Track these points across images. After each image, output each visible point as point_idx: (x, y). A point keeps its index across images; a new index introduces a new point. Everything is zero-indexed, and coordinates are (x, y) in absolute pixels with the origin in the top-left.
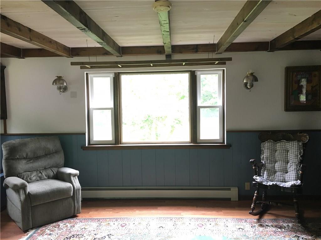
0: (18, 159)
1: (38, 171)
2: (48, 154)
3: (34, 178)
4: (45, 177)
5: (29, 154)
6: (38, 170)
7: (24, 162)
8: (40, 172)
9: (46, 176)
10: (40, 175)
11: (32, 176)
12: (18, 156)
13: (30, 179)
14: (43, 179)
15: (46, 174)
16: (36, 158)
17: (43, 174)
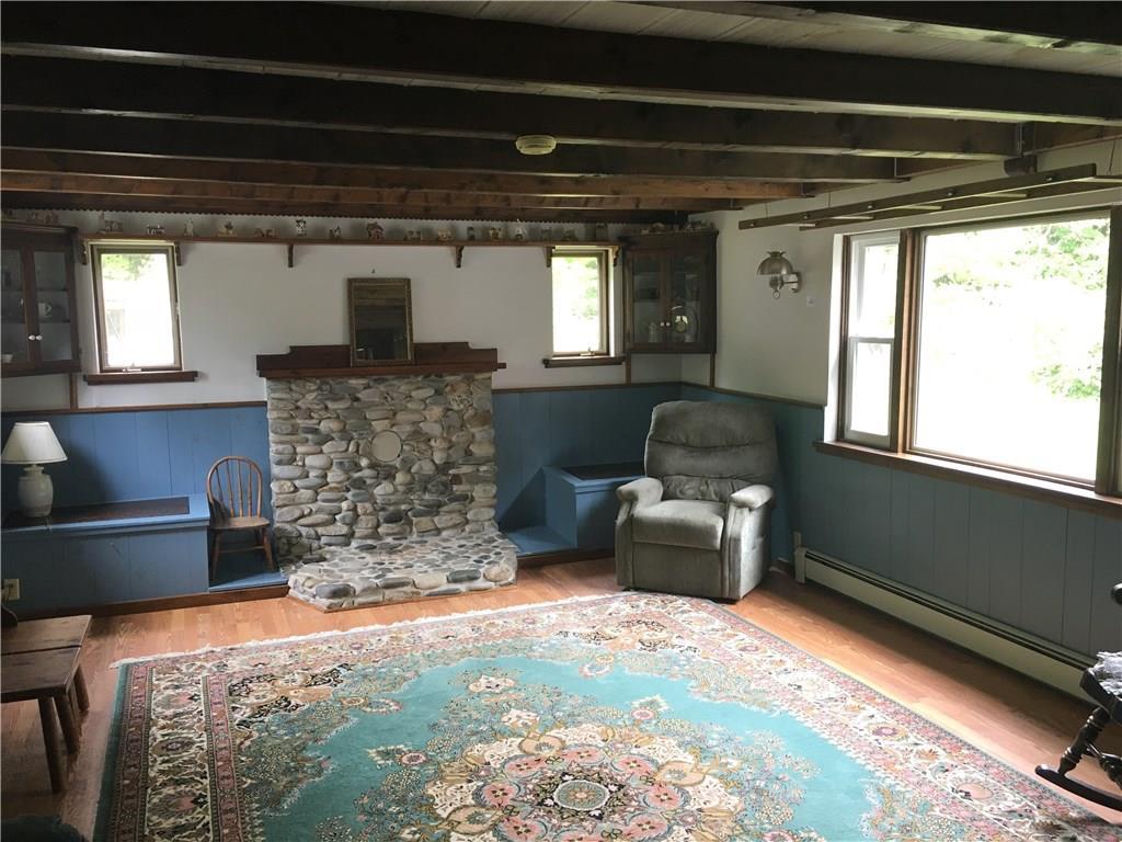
0: (669, 443)
1: (704, 480)
2: (732, 445)
3: (691, 492)
4: (713, 496)
5: (692, 437)
6: (704, 477)
7: (680, 451)
8: (706, 483)
9: (716, 494)
10: (703, 488)
11: (687, 487)
12: (669, 437)
13: (681, 492)
14: (707, 498)
15: (717, 488)
16: (707, 449)
17: (711, 488)
